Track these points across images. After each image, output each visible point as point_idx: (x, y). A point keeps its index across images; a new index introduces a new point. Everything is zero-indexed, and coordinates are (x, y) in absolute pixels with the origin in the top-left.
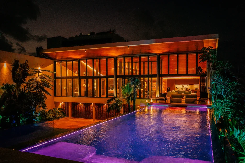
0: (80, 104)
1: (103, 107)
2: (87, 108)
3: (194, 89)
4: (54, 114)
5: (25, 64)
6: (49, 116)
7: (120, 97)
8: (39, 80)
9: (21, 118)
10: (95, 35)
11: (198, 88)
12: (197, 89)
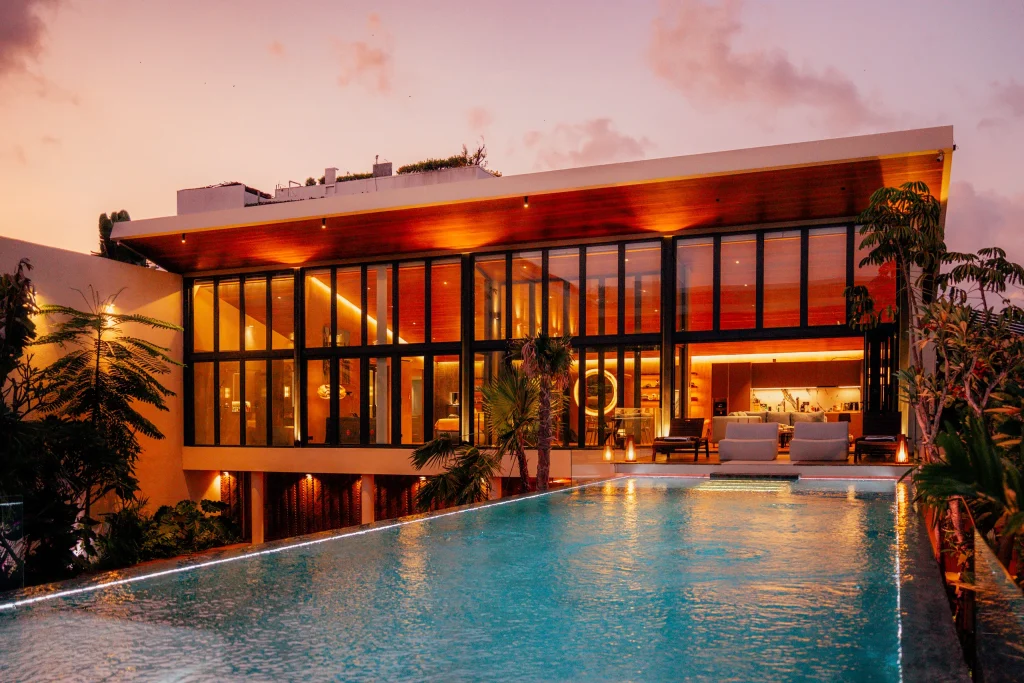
0: (303, 481)
1: (410, 494)
2: (337, 501)
3: (839, 408)
4: (181, 525)
5: (18, 276)
6: (160, 536)
7: (490, 443)
8: (105, 364)
9: (8, 541)
10: (394, 173)
11: (857, 404)
12: (851, 406)
